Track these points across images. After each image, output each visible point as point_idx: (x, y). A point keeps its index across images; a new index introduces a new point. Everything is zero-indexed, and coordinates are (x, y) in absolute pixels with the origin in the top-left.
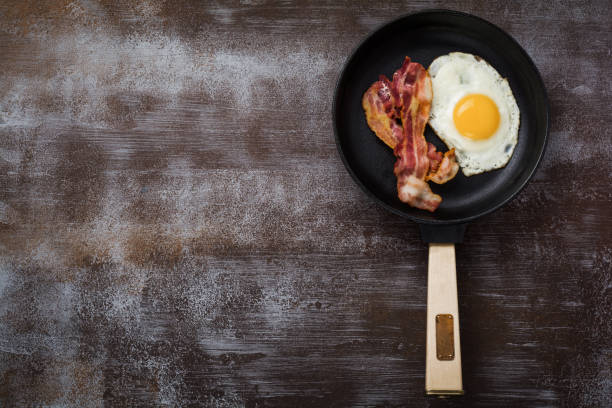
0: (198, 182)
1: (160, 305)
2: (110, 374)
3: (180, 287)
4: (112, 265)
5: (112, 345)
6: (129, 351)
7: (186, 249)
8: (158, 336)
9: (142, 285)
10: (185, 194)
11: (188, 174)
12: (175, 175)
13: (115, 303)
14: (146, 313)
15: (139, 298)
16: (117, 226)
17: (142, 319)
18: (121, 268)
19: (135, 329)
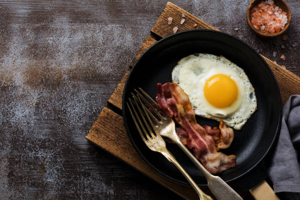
0: (74, 31)
1: (47, 115)
2: (12, 161)
3: (61, 102)
4: (15, 87)
5: (14, 142)
6: (25, 145)
7: (65, 76)
8: (46, 135)
9: (35, 101)
10: (65, 40)
11: (67, 27)
12: (59, 27)
13: (16, 113)
14: (37, 120)
15: (33, 110)
16: (19, 61)
17: (35, 124)
18: (21, 89)
19: (30, 130)
